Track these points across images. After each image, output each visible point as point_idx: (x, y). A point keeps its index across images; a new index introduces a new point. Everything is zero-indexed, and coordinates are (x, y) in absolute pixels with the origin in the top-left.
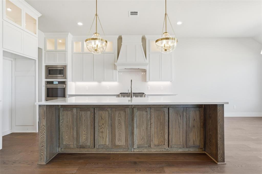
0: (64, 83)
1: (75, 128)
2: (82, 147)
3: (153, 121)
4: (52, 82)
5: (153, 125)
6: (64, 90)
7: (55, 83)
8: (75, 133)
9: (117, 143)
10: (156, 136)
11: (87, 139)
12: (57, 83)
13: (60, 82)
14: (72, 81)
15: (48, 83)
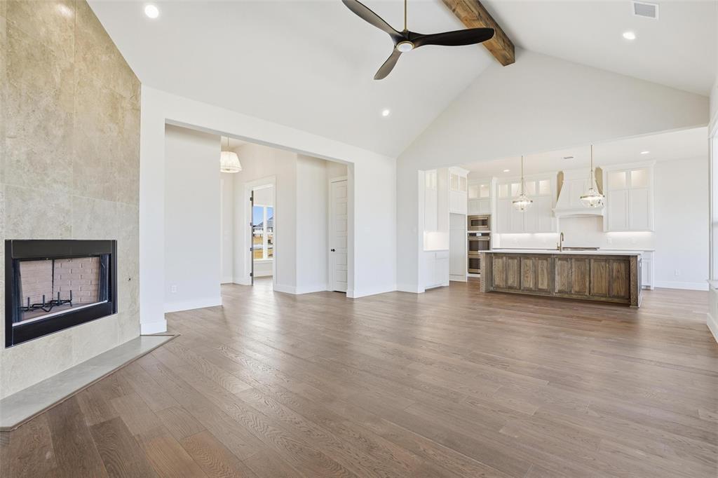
0: (488, 235)
1: (505, 273)
2: (510, 288)
3: (573, 270)
4: (475, 235)
5: (573, 273)
6: (488, 242)
7: (478, 235)
8: (504, 277)
9: (540, 287)
10: (577, 283)
11: (514, 282)
12: (480, 235)
13: (483, 234)
14: (497, 232)
15: (471, 235)
